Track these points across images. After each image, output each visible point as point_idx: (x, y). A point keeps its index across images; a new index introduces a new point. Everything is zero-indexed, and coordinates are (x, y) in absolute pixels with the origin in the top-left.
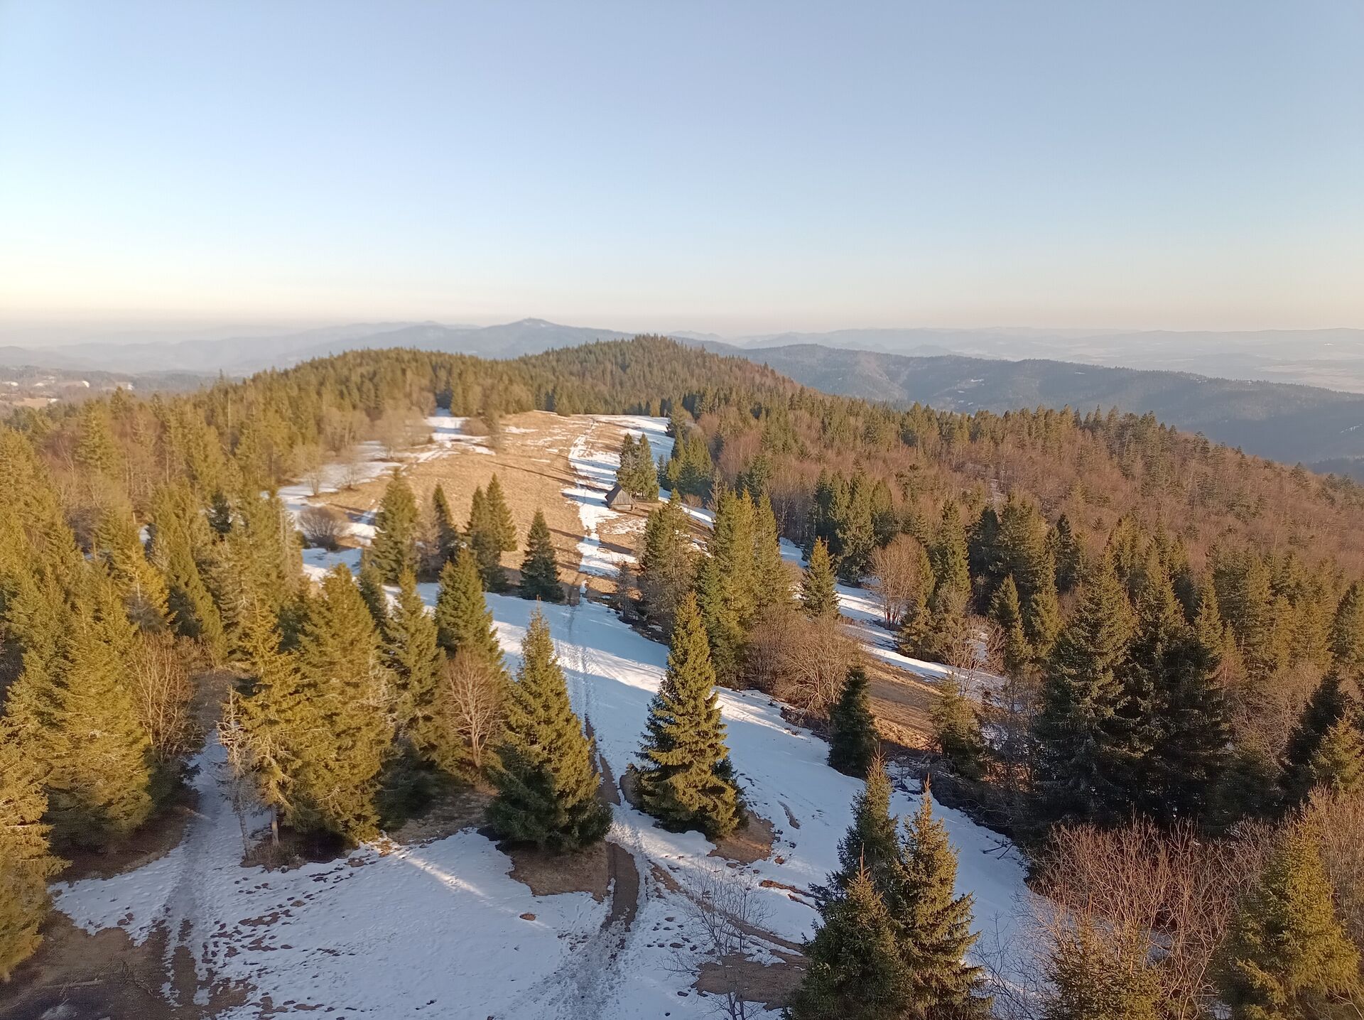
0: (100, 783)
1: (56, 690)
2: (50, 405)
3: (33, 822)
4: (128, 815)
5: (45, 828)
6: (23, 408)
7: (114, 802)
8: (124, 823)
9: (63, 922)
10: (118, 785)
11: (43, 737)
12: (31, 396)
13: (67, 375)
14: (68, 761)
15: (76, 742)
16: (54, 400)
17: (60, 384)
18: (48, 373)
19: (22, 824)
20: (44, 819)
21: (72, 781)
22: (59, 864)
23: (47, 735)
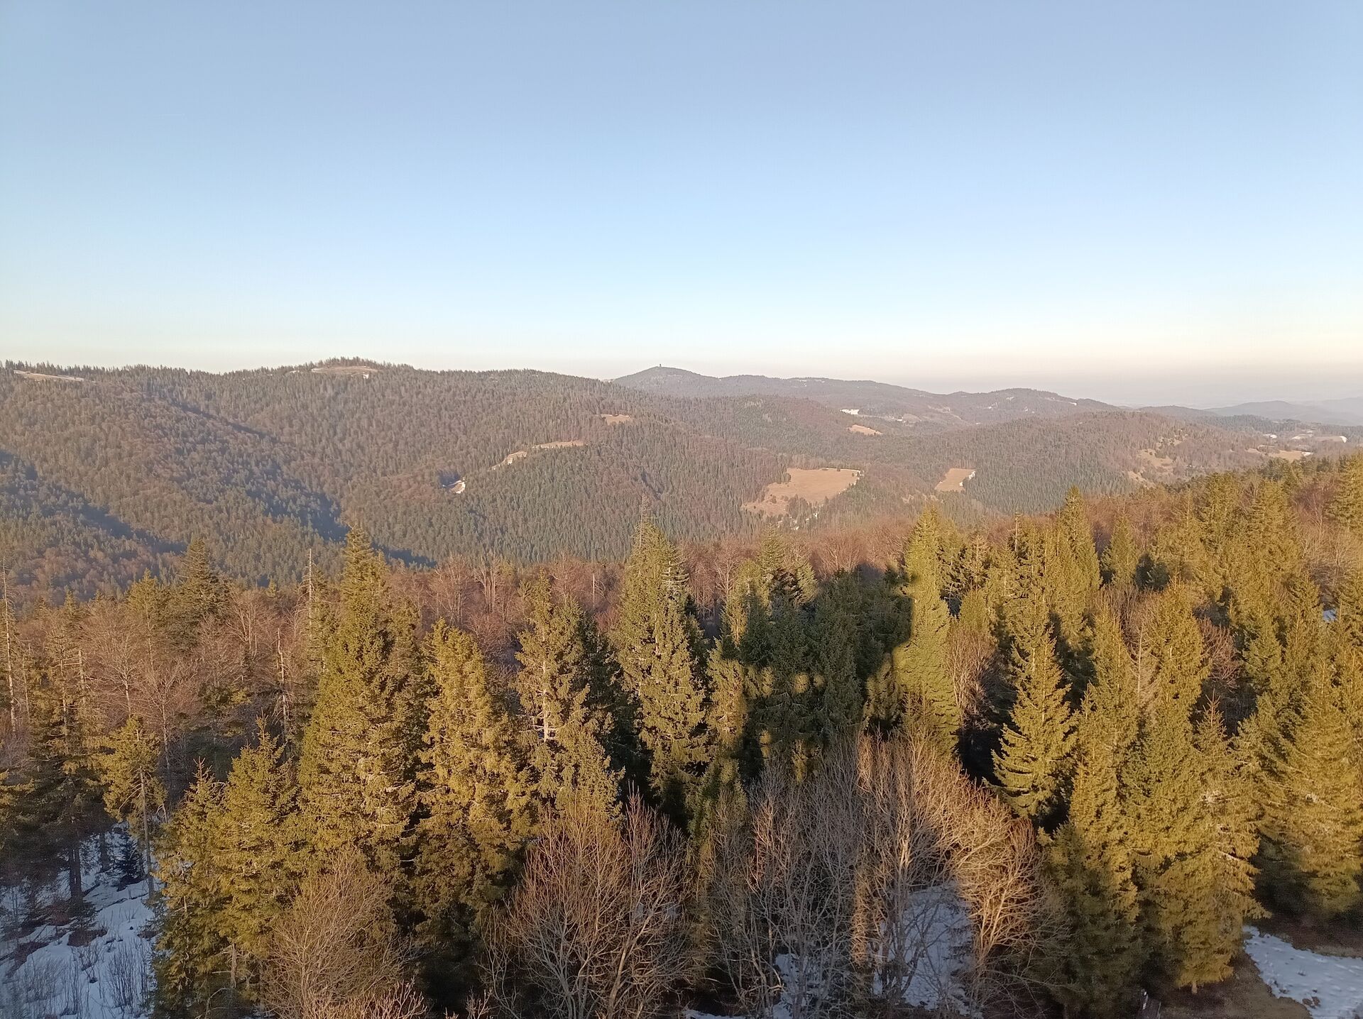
0: (1308, 849)
1: (1283, 741)
2: (1303, 458)
3: (1242, 858)
4: (1332, 895)
5: (1252, 869)
6: (1278, 460)
7: (1319, 874)
8: (1326, 902)
9: (1250, 967)
10: (1327, 860)
11: (1262, 781)
12: (1287, 449)
13: (1326, 429)
14: (1281, 814)
15: (1292, 799)
16: (1308, 454)
17: (1316, 438)
18: (1308, 428)
19: (1232, 855)
20: (1252, 860)
21: (1281, 835)
22: (1259, 911)
23: (1266, 780)
